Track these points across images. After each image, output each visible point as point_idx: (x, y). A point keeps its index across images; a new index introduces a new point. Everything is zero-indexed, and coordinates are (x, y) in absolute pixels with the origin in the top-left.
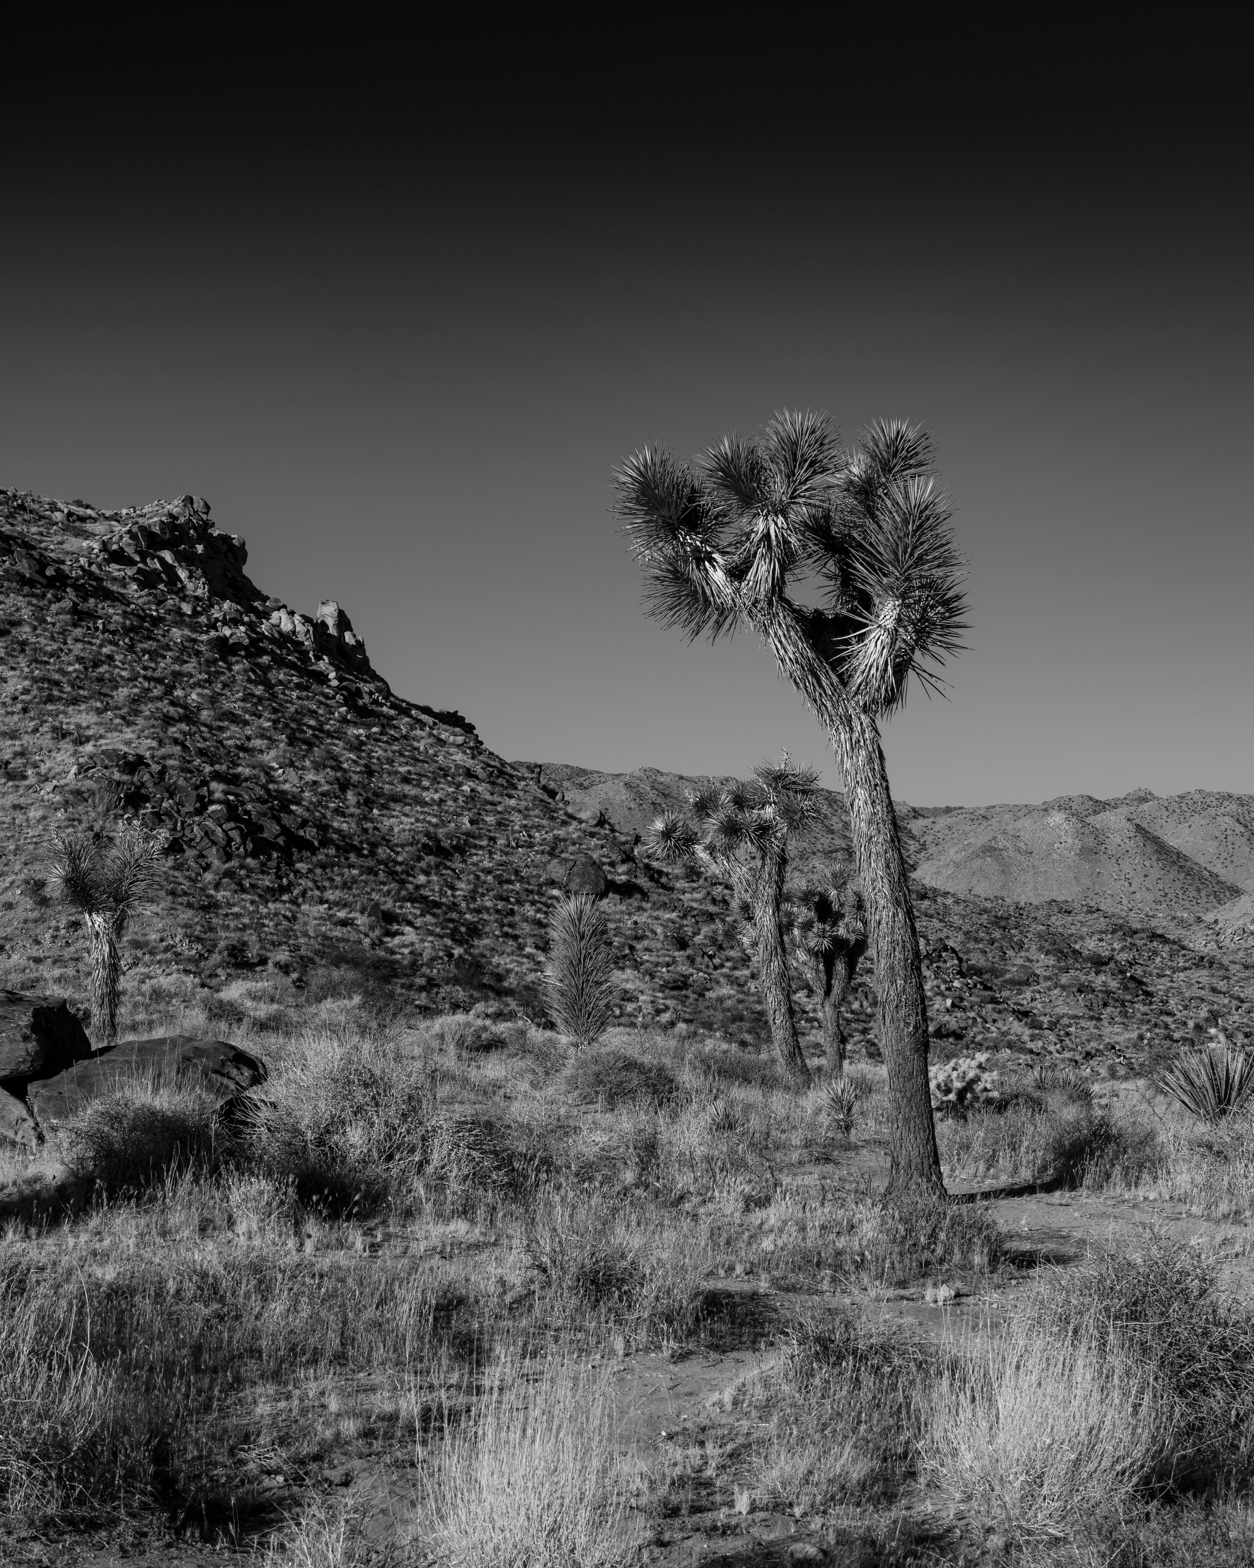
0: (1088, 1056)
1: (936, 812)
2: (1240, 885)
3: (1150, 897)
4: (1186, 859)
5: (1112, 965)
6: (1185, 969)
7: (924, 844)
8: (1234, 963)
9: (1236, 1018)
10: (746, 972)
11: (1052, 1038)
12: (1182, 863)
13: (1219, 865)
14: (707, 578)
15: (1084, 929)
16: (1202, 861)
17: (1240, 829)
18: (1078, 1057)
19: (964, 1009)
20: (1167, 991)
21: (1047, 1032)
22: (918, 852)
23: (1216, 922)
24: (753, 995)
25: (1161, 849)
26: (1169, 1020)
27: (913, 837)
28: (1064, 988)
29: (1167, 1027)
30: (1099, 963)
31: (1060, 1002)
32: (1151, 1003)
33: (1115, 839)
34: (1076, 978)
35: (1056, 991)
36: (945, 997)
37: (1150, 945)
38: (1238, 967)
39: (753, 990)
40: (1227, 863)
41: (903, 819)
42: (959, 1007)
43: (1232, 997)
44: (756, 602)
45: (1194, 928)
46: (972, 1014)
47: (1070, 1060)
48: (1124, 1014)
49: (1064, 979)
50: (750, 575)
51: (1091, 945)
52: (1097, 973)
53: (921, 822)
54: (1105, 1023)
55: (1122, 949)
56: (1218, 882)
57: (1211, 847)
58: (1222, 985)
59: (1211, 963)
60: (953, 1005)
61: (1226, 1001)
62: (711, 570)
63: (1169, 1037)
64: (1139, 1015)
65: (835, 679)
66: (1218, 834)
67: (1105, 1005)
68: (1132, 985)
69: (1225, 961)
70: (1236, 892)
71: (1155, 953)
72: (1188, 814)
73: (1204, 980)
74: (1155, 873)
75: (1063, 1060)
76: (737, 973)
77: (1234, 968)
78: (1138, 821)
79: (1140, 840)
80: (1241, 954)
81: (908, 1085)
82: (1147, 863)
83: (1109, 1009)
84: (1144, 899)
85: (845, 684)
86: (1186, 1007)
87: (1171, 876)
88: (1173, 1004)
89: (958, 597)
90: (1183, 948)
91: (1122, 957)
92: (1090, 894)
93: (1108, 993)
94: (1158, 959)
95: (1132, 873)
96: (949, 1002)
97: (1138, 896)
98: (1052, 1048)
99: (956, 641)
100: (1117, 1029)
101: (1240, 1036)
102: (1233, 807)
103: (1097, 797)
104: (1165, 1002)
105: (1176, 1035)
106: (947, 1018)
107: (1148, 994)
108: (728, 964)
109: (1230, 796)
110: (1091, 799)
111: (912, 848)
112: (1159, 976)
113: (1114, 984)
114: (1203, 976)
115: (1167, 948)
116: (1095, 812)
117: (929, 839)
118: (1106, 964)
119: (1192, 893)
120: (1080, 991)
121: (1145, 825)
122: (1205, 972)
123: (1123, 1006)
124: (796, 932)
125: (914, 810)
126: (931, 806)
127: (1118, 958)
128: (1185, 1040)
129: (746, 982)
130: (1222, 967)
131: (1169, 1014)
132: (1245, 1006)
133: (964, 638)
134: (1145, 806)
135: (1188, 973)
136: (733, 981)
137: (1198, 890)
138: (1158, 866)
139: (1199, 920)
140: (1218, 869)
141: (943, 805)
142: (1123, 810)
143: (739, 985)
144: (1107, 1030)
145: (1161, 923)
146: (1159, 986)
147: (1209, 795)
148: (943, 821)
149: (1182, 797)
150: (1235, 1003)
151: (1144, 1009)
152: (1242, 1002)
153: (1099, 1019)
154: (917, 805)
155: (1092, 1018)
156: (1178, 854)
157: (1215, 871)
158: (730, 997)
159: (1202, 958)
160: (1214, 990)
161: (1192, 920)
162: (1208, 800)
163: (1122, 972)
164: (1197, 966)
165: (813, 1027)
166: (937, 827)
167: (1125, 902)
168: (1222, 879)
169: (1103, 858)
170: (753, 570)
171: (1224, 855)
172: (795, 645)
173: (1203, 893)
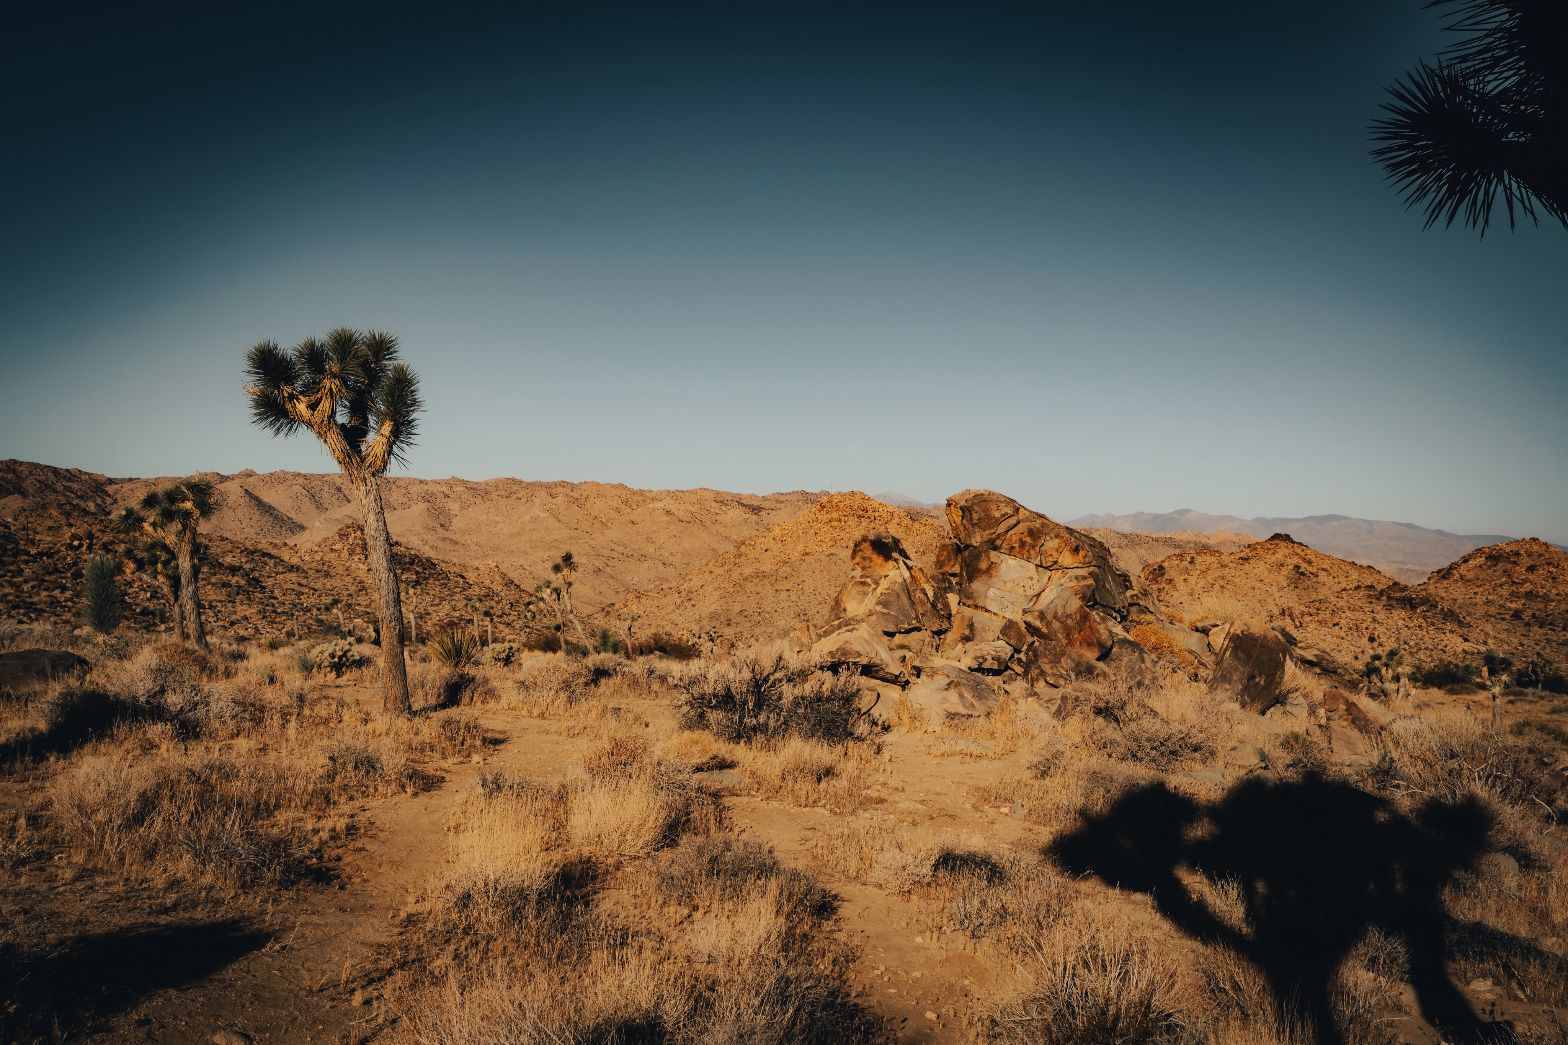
0: (233, 624)
1: (123, 481)
2: (305, 525)
3: (253, 531)
4: (274, 509)
5: (241, 571)
6: (283, 573)
7: (116, 500)
8: (310, 569)
9: (313, 600)
10: (21, 579)
11: (211, 614)
12: (272, 511)
13: (293, 513)
14: (294, 407)
15: (219, 550)
16: (283, 510)
17: (305, 492)
18: (226, 625)
19: (158, 599)
20: (273, 585)
21: (208, 611)
22: (112, 504)
23: (295, 545)
24: (26, 592)
25: (260, 503)
26: (275, 602)
27: (109, 496)
28: (213, 584)
29: (273, 605)
30: (234, 570)
31: (211, 592)
32: (264, 592)
33: (232, 498)
34: (221, 579)
35: (209, 587)
36: (146, 591)
37: (263, 560)
38: (313, 571)
39: (25, 589)
40: (298, 511)
41: (102, 485)
42: (155, 597)
43: (310, 588)
44: (323, 421)
45: (283, 549)
46: (163, 601)
47: (222, 626)
48: (249, 599)
49: (213, 580)
50: (320, 407)
51: (228, 560)
52: (233, 576)
53: (114, 487)
54: (238, 604)
55: (247, 562)
56: (293, 523)
57: (289, 503)
58: (304, 582)
59: (298, 570)
60: (151, 596)
61: (307, 590)
62: (297, 404)
63: (275, 612)
64: (257, 599)
65: (359, 460)
66: (293, 495)
67: (238, 594)
68: (253, 582)
69: (306, 568)
70: (302, 528)
71: (266, 564)
72: (275, 484)
73: (294, 579)
74: (256, 517)
75: (218, 626)
76: (15, 580)
77: (310, 572)
78: (246, 487)
79: (247, 498)
80: (314, 564)
81: (396, 659)
82: (252, 511)
83: (240, 596)
84: (250, 532)
85: (362, 462)
86: (284, 594)
87: (265, 519)
88: (277, 593)
89: (413, 420)
90: (282, 561)
91: (247, 566)
92: (218, 529)
93: (239, 587)
94: (268, 568)
95: (243, 517)
96: (149, 594)
97: (246, 530)
98: (211, 620)
99: (411, 441)
100: (245, 608)
101: (315, 610)
102: (301, 480)
103: (222, 473)
104: (272, 592)
105: (279, 610)
106: (148, 604)
107: (263, 587)
108: (9, 574)
109: (299, 474)
110: (218, 474)
111: (108, 502)
112: (268, 577)
113: (243, 582)
114: (293, 576)
115: (273, 561)
116: (221, 482)
117: (119, 496)
118: (238, 570)
119: (277, 529)
120: (223, 586)
121: (250, 490)
122: (294, 575)
123: (248, 594)
124: (160, 566)
125: (109, 479)
126: (119, 477)
127: (244, 567)
128: (284, 613)
129: (21, 585)
130: (304, 571)
131: (276, 598)
132: (317, 593)
133: (415, 439)
134: (251, 479)
135: (285, 575)
136: (12, 584)
137: (281, 527)
138: (258, 513)
139: (286, 544)
140: (292, 515)
141: (127, 477)
142: (238, 481)
143: (16, 587)
144: (239, 608)
145: (264, 545)
146: (269, 583)
147: (288, 473)
148: (127, 486)
149: (272, 474)
150: (312, 591)
151: (260, 596)
152: (315, 590)
153: (234, 602)
154: (111, 476)
155: (230, 602)
156: (270, 506)
157: (290, 516)
158: (10, 594)
159: (293, 567)
160: (300, 584)
161: (281, 545)
162: (287, 476)
163: (248, 575)
164: (290, 571)
165: (65, 611)
166: (124, 490)
167: (238, 533)
168: (295, 521)
169: (226, 508)
170: (321, 404)
171: (296, 507)
172: (341, 443)
173: (284, 529)
